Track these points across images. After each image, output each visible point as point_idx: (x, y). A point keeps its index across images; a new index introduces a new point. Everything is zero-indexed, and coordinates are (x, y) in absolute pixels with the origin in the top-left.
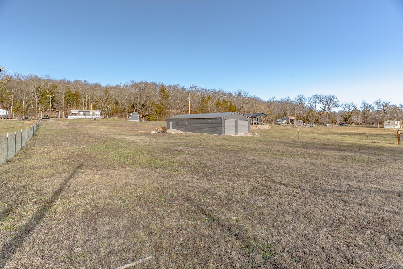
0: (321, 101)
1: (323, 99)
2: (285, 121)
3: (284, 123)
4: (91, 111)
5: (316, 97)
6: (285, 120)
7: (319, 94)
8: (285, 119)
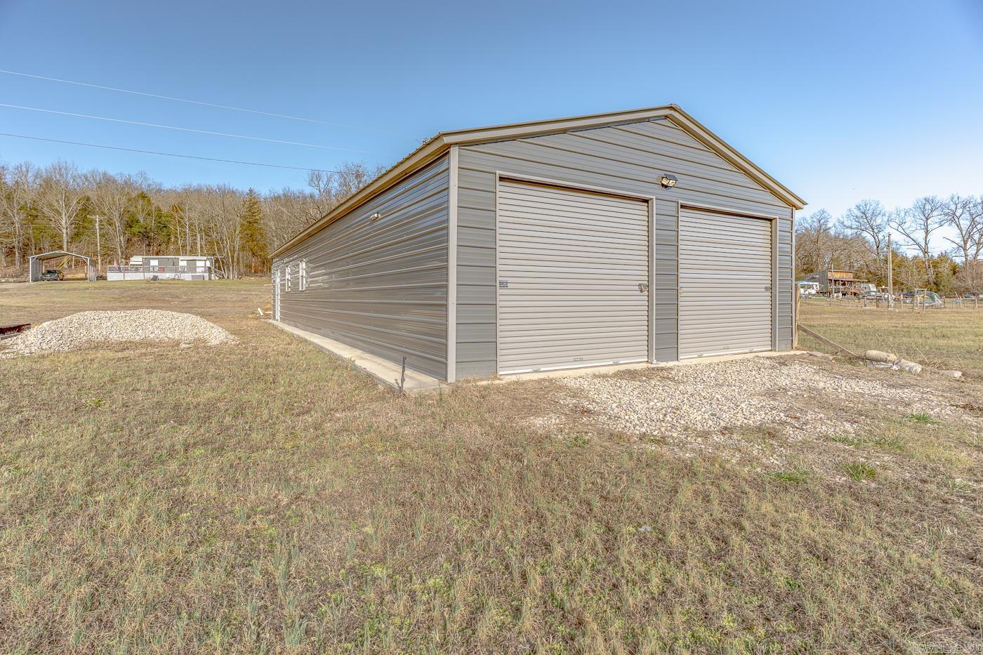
0: (953, 218)
1: (959, 212)
2: (816, 286)
3: (813, 292)
4: (181, 258)
5: (927, 209)
6: (817, 283)
7: (943, 196)
8: (813, 279)
